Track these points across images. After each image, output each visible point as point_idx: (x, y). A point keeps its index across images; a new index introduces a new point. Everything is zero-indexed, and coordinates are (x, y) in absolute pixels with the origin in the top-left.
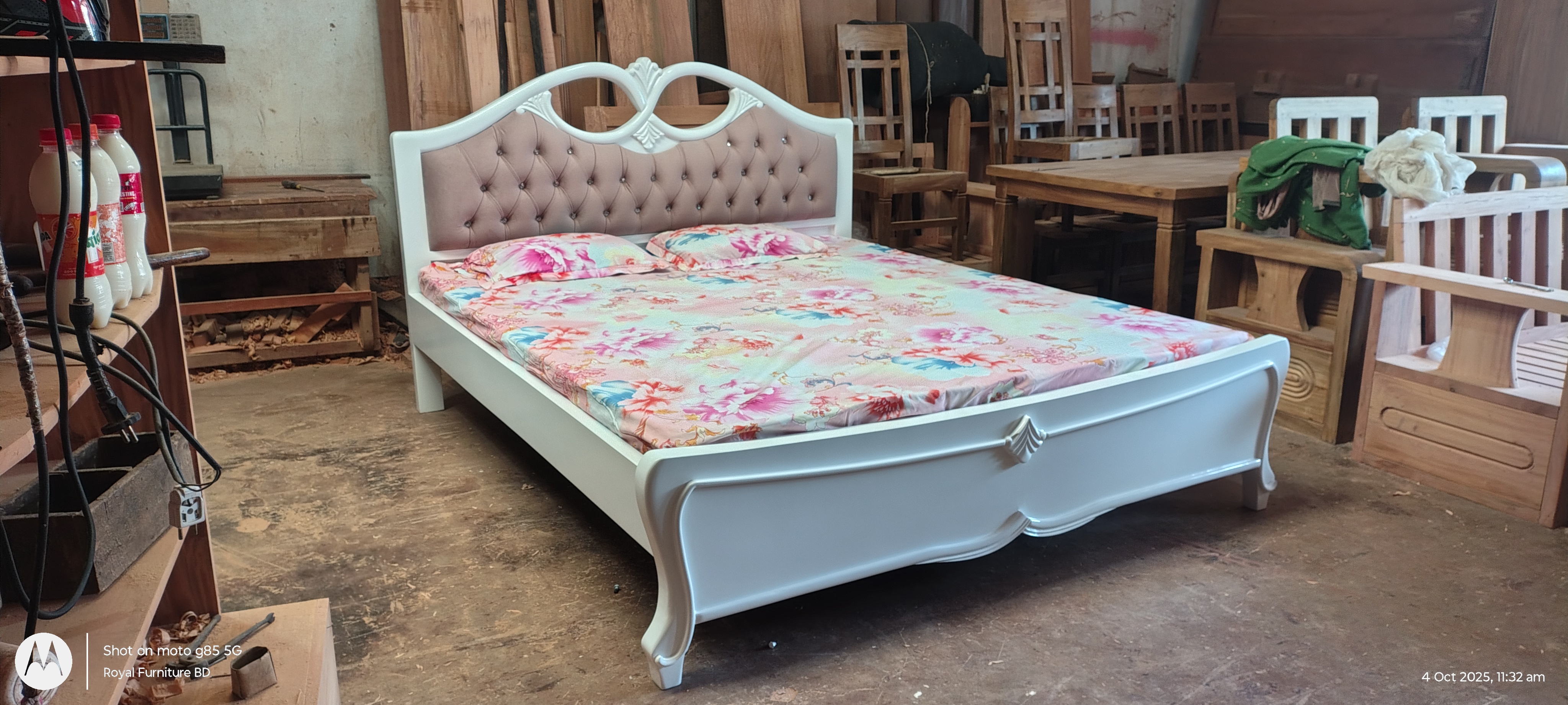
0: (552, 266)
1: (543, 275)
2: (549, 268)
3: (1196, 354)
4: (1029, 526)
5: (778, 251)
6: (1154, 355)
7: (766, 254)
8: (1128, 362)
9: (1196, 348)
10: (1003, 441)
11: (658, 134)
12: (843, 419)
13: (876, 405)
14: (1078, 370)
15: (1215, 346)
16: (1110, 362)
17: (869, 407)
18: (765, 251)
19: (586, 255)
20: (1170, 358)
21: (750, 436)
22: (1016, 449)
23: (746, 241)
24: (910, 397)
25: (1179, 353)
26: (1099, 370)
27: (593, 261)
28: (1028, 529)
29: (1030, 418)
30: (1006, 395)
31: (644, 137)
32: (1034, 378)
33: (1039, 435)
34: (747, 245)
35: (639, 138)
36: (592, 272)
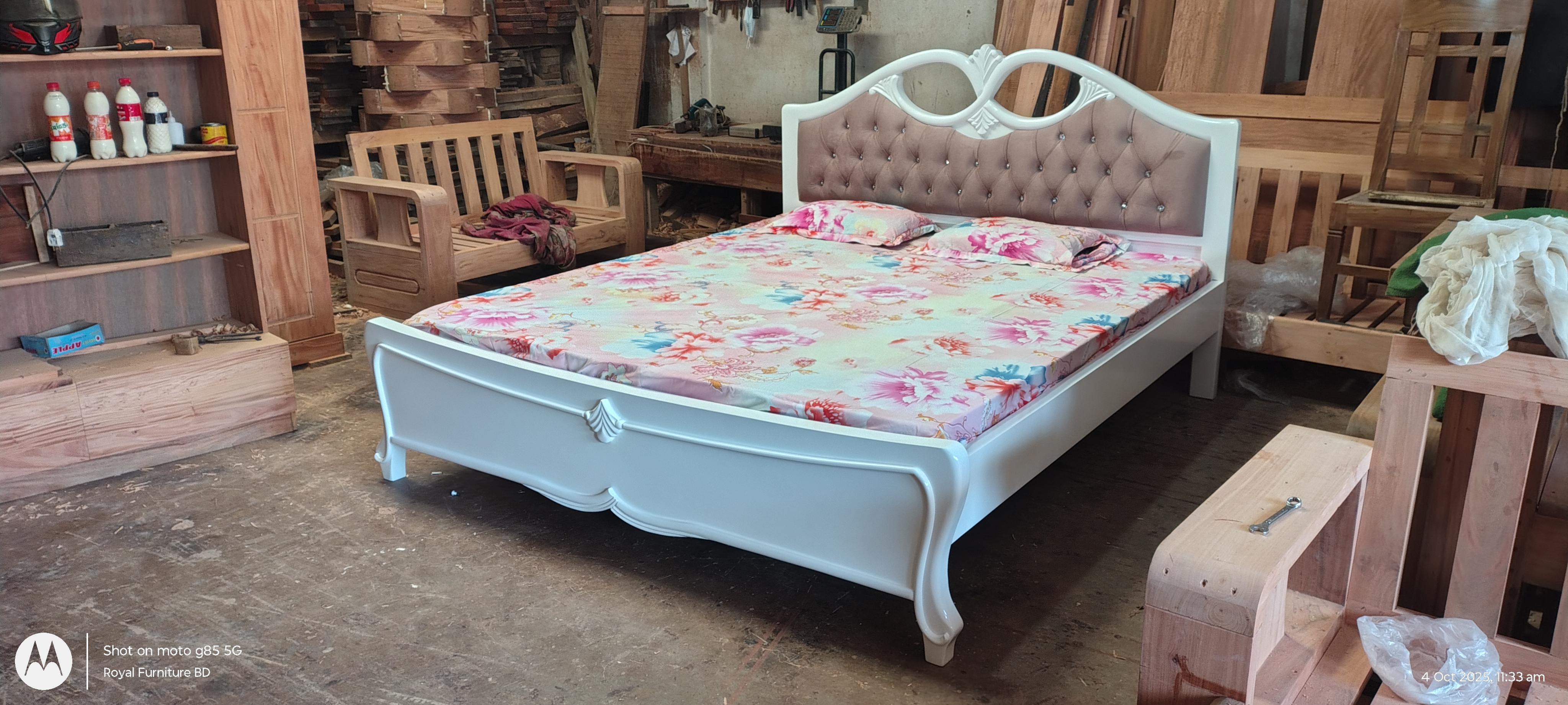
0: (809, 225)
2: (805, 225)
3: (843, 423)
4: (616, 505)
5: (1016, 254)
6: (780, 401)
7: (1000, 254)
8: (747, 396)
9: (842, 416)
10: (582, 412)
11: (992, 120)
12: (490, 344)
13: (512, 342)
14: (689, 382)
15: (872, 423)
16: (728, 388)
17: (507, 342)
18: (1000, 250)
19: (840, 221)
20: (800, 413)
21: (436, 331)
22: (593, 425)
23: (988, 237)
24: (537, 346)
25: (812, 411)
26: (715, 392)
27: (843, 227)
28: (615, 508)
29: (606, 403)
30: (619, 378)
31: (978, 122)
32: (641, 372)
33: (614, 422)
34: (985, 241)
35: (973, 123)
36: (836, 236)
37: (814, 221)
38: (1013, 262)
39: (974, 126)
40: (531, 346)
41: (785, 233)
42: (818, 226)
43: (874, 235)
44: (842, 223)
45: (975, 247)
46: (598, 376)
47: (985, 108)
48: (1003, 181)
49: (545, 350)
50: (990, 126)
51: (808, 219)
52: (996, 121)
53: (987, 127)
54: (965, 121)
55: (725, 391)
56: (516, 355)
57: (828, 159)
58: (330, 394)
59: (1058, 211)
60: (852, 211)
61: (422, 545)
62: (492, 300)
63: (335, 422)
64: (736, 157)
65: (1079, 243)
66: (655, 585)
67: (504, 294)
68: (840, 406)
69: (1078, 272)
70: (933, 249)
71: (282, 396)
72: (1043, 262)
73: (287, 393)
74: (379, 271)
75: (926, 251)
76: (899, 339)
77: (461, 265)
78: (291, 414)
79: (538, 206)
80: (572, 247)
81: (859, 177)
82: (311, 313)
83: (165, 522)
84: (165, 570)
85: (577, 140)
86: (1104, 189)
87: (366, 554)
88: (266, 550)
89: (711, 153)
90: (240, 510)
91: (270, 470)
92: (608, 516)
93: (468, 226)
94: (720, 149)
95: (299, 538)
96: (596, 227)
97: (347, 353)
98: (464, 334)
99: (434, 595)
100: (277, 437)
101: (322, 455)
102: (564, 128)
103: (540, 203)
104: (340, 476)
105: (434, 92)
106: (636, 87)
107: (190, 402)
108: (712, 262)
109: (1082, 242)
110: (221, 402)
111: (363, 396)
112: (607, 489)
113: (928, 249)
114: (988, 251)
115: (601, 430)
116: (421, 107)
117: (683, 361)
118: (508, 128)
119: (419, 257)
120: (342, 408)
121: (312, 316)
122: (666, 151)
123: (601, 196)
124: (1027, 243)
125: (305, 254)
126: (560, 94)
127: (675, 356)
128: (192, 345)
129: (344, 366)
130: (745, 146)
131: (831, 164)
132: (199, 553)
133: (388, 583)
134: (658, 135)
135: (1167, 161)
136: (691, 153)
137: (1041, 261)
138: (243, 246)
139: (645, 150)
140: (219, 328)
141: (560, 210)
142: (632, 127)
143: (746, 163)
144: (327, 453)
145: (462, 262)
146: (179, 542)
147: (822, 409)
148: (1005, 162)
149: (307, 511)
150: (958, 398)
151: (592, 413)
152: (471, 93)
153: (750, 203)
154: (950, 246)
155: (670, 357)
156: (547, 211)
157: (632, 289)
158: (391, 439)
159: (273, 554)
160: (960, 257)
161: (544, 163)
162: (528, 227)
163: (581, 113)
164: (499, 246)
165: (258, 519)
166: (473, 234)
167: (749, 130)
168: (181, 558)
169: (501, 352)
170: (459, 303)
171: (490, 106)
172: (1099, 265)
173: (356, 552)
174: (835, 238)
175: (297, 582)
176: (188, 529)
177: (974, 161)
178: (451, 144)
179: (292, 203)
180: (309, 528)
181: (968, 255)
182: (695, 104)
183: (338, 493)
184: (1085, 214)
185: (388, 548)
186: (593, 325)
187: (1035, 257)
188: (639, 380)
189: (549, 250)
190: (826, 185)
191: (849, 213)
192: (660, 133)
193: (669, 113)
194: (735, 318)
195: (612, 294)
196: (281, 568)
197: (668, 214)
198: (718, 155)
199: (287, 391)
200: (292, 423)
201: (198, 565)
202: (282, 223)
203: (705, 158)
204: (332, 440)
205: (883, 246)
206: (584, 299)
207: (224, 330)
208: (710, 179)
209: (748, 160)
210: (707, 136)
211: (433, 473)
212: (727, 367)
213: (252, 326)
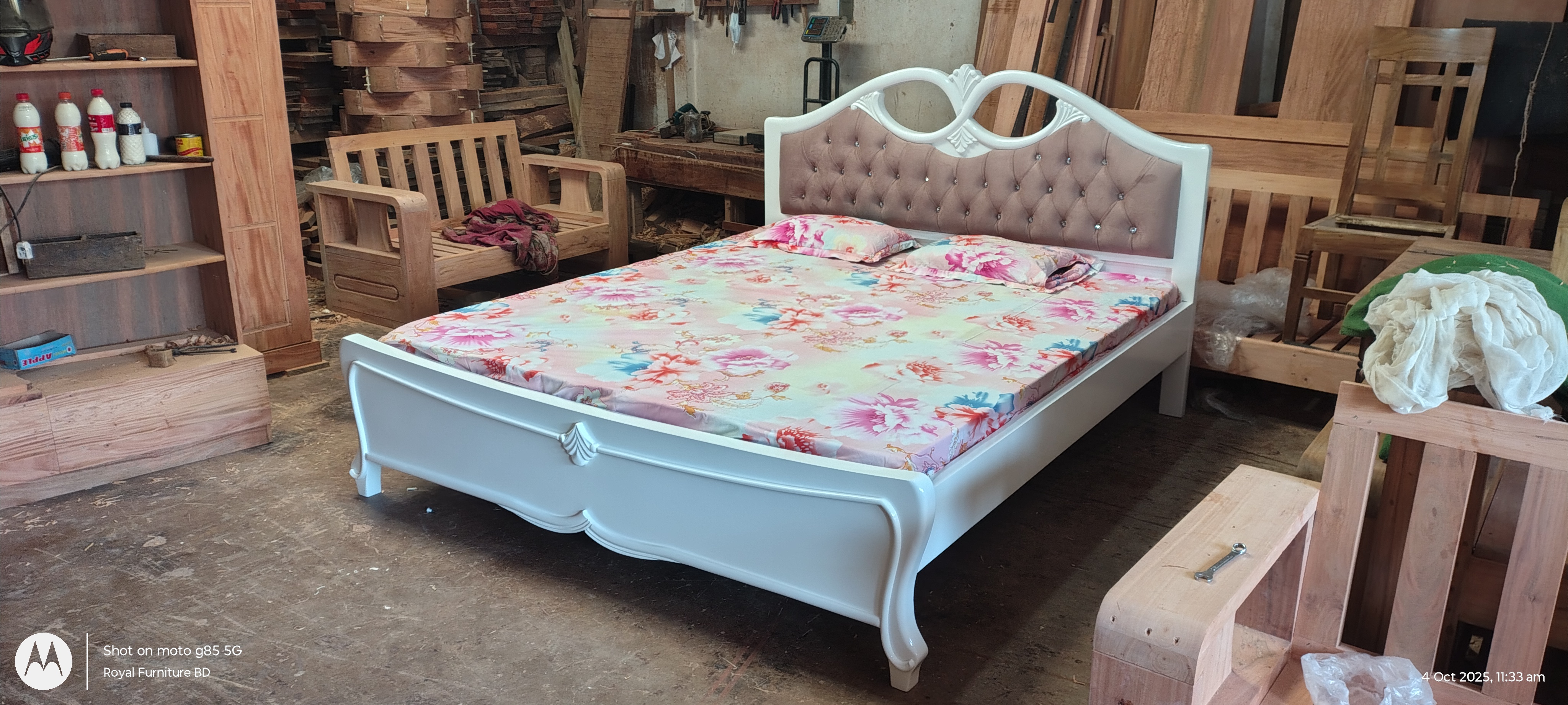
0: (790, 239)
1: (780, 245)
2: (786, 239)
3: (814, 452)
4: (590, 527)
5: (991, 273)
6: (752, 428)
7: (976, 273)
8: (721, 423)
9: (813, 445)
10: (557, 435)
11: (971, 139)
12: (466, 364)
13: (488, 362)
14: (663, 408)
15: (842, 453)
16: (702, 414)
17: (483, 362)
18: (977, 270)
19: (820, 236)
20: (772, 441)
21: (412, 350)
22: (568, 448)
23: (965, 256)
24: (513, 368)
25: (784, 440)
26: (688, 418)
27: (823, 242)
28: (589, 530)
29: (581, 426)
30: (594, 402)
31: (956, 140)
32: (616, 396)
33: (588, 446)
34: (962, 260)
35: (952, 141)
36: (816, 251)
37: (795, 235)
38: (988, 282)
39: (953, 144)
40: (507, 367)
41: (766, 247)
42: (798, 241)
43: (853, 251)
44: (822, 238)
45: (952, 266)
46: (574, 399)
47: (964, 127)
48: (981, 200)
49: (521, 372)
50: (968, 145)
51: (788, 234)
52: (975, 140)
53: (966, 146)
54: (945, 139)
55: (699, 417)
56: (491, 376)
57: (809, 173)
58: (307, 405)
59: (1034, 230)
60: (832, 227)
61: (396, 565)
62: (469, 316)
63: (310, 433)
64: (720, 164)
65: (1054, 263)
66: (627, 607)
67: (482, 310)
68: (811, 435)
69: (1051, 293)
70: (911, 267)
71: (258, 409)
72: (1018, 282)
73: (262, 405)
74: (359, 277)
75: (904, 268)
76: (872, 363)
77: (441, 272)
78: (266, 426)
79: (520, 212)
80: (554, 253)
81: (840, 191)
82: (288, 321)
83: (137, 538)
84: (135, 589)
85: (561, 141)
86: (1079, 210)
87: (339, 574)
88: (239, 568)
89: (696, 160)
90: (213, 526)
91: (244, 484)
92: (582, 537)
93: (448, 231)
94: (704, 156)
95: (271, 556)
96: (578, 234)
97: (324, 361)
98: (440, 353)
99: (406, 617)
100: (253, 449)
101: (297, 468)
102: (549, 129)
103: (522, 208)
104: (314, 491)
105: (416, 93)
106: (621, 91)
107: (163, 415)
108: (692, 277)
109: (1056, 262)
110: (195, 415)
111: (340, 407)
112: (581, 512)
113: (906, 267)
114: (964, 269)
115: (575, 453)
116: (403, 109)
117: (659, 384)
118: (491, 131)
119: (399, 263)
120: (319, 419)
121: (288, 324)
122: (650, 156)
123: (584, 201)
124: (1003, 263)
125: (282, 263)
126: (545, 95)
127: (651, 379)
128: (166, 358)
129: (321, 374)
130: (729, 154)
131: (812, 178)
132: (171, 571)
133: (361, 604)
134: (643, 140)
135: (1140, 184)
136: (675, 159)
137: (1016, 281)
138: (218, 258)
139: (630, 155)
140: (194, 339)
141: (543, 215)
142: (617, 130)
143: (730, 171)
144: (301, 466)
145: (442, 269)
146: (150, 559)
147: (793, 438)
148: (983, 181)
149: (281, 527)
150: (926, 427)
151: (566, 436)
152: (453, 95)
153: (733, 210)
154: (928, 263)
155: (645, 380)
156: (530, 216)
157: (610, 306)
158: (366, 455)
159: (245, 573)
160: (937, 275)
161: (527, 167)
162: (510, 233)
163: (565, 114)
164: (480, 252)
165: (231, 536)
166: (454, 239)
167: (734, 137)
168: (152, 577)
169: (477, 372)
170: (436, 320)
171: (474, 107)
172: (1072, 285)
173: (329, 572)
174: (815, 253)
175: (270, 602)
176: (160, 546)
177: (953, 179)
178: (433, 147)
179: (269, 212)
180: (283, 545)
181: (945, 273)
182: (679, 110)
183: (312, 510)
184: (1060, 234)
185: (362, 567)
186: (570, 345)
187: (1010, 277)
188: (613, 404)
189: (531, 257)
190: (807, 199)
191: (830, 229)
192: (644, 137)
193: (655, 116)
194: (712, 339)
195: (591, 311)
196: (253, 587)
197: (652, 218)
198: (701, 162)
199: (261, 403)
200: (267, 436)
201: (169, 584)
202: (259, 232)
203: (689, 165)
204: (308, 453)
205: (862, 262)
206: (562, 317)
207: (199, 341)
208: (694, 186)
209: (732, 167)
210: (691, 142)
211: (409, 489)
212: (702, 392)
213: (228, 337)
